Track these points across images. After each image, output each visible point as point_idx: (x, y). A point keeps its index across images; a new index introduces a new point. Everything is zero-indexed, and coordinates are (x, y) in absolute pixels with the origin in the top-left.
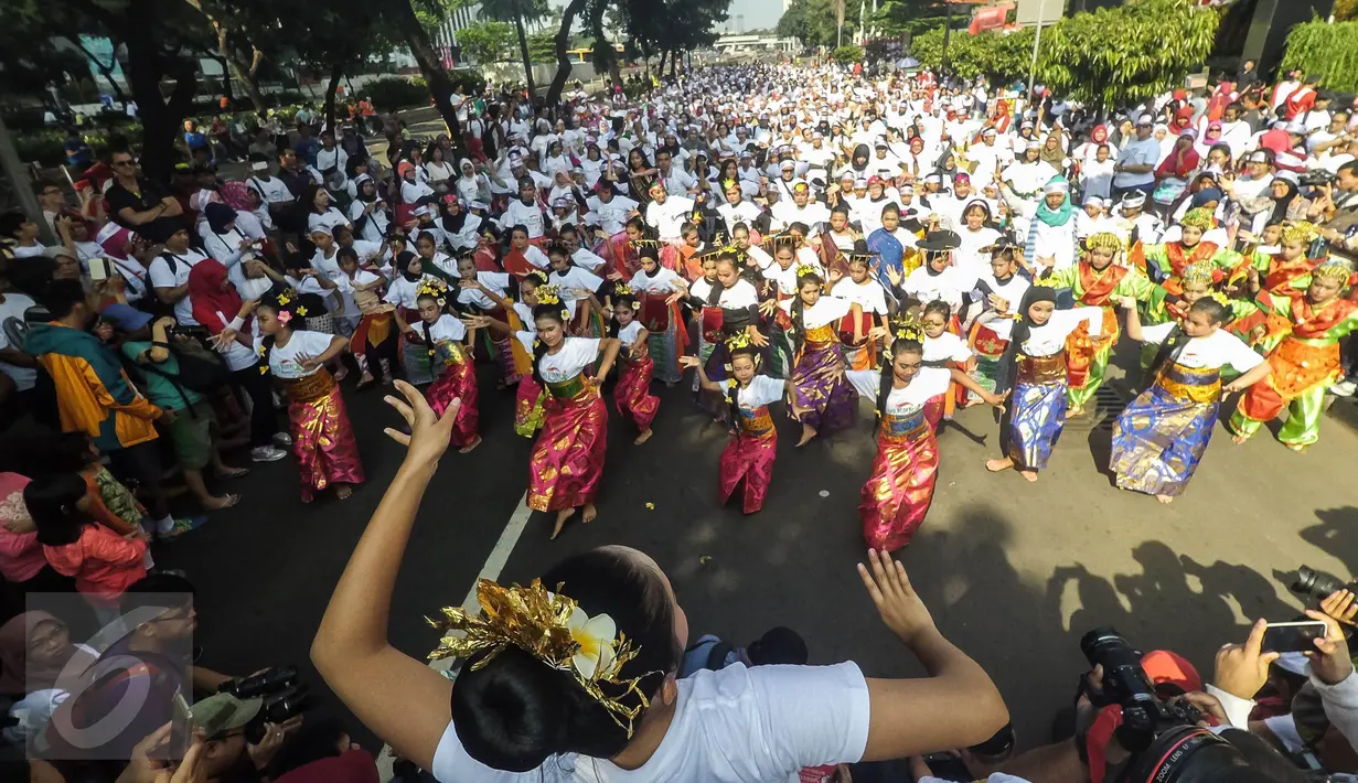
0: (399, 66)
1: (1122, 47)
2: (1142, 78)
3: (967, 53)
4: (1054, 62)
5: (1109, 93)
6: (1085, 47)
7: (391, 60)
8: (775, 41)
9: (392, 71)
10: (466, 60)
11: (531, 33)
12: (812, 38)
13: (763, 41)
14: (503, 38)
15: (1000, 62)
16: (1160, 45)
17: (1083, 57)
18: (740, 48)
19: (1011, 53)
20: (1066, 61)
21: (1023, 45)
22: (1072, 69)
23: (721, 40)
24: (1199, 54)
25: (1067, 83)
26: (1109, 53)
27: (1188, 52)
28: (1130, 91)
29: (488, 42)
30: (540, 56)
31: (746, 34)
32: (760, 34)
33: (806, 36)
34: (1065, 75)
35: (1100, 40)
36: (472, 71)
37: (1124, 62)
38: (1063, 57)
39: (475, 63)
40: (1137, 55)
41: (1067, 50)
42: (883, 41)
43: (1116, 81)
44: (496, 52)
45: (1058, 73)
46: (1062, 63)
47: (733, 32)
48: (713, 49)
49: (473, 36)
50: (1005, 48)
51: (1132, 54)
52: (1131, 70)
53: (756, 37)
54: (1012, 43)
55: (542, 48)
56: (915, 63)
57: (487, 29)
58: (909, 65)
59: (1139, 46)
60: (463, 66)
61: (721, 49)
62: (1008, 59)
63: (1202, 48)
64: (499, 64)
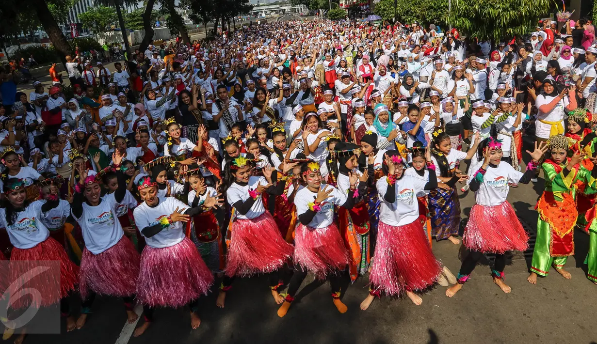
0: (41, 37)
1: (498, 6)
2: (514, 23)
3: (410, 10)
4: (460, 16)
5: (496, 33)
6: (477, 7)
7: (36, 34)
8: (290, 7)
9: (37, 41)
10: (86, 31)
11: (129, 12)
12: (313, 5)
13: (283, 8)
14: (110, 16)
15: (430, 16)
16: (520, 4)
17: (477, 12)
18: (268, 12)
19: (435, 10)
20: (466, 15)
21: (442, 5)
22: (471, 20)
23: (254, 9)
24: (543, 8)
25: (470, 28)
26: (491, 10)
27: (536, 7)
28: (508, 31)
29: (100, 20)
30: (135, 26)
31: (271, 4)
32: (281, 4)
33: (309, 4)
34: (468, 23)
35: (484, 2)
36: (89, 38)
37: (501, 14)
38: (464, 13)
39: (92, 32)
40: (508, 11)
41: (466, 8)
42: (358, 5)
43: (498, 26)
44: (105, 25)
45: (463, 22)
46: (464, 16)
47: (263, 4)
48: (250, 14)
49: (90, 17)
50: (431, 7)
51: (504, 10)
52: (506, 19)
53: (278, 6)
54: (435, 4)
55: (136, 21)
56: (379, 18)
57: (100, 11)
58: (375, 19)
59: (508, 5)
60: (84, 35)
61: (256, 14)
62: (435, 14)
63: (544, 5)
64: (108, 33)
